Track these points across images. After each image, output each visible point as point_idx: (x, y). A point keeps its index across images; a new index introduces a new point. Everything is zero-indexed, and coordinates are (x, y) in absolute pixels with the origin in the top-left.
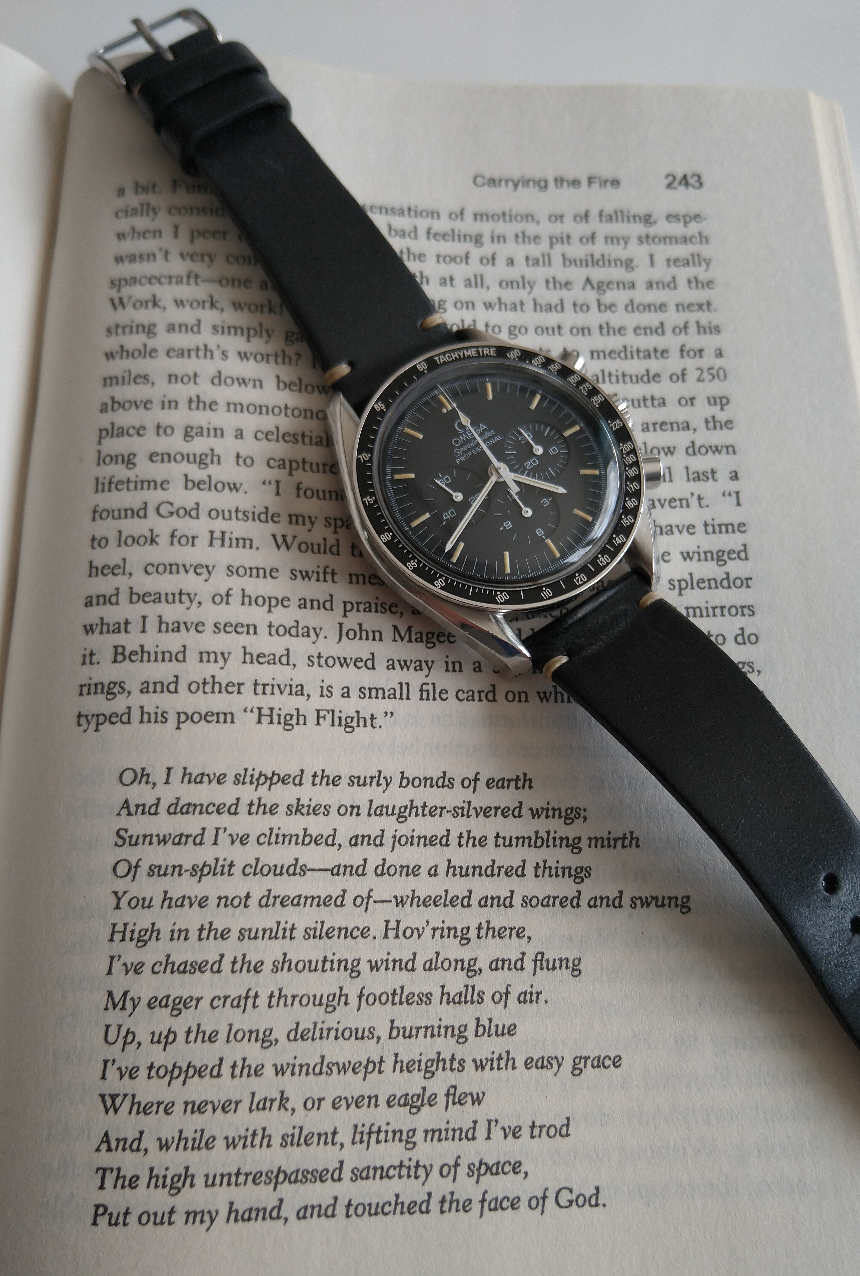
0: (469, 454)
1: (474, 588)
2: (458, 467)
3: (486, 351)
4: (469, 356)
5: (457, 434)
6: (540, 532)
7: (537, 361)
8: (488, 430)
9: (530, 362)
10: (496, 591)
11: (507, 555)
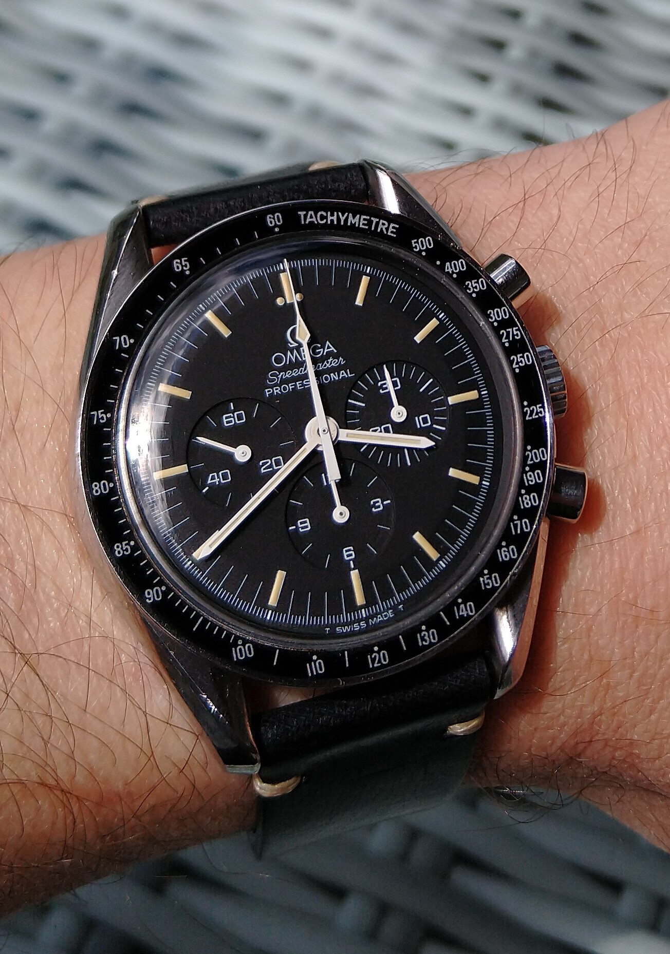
0: (291, 387)
1: (205, 621)
2: (264, 402)
3: (383, 225)
4: (353, 225)
5: (285, 348)
6: (348, 554)
7: (455, 267)
8: (336, 356)
9: (442, 267)
10: (237, 638)
11: (280, 576)
